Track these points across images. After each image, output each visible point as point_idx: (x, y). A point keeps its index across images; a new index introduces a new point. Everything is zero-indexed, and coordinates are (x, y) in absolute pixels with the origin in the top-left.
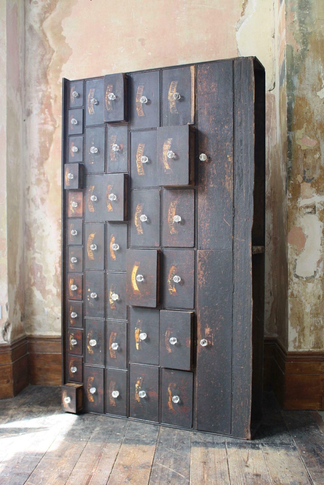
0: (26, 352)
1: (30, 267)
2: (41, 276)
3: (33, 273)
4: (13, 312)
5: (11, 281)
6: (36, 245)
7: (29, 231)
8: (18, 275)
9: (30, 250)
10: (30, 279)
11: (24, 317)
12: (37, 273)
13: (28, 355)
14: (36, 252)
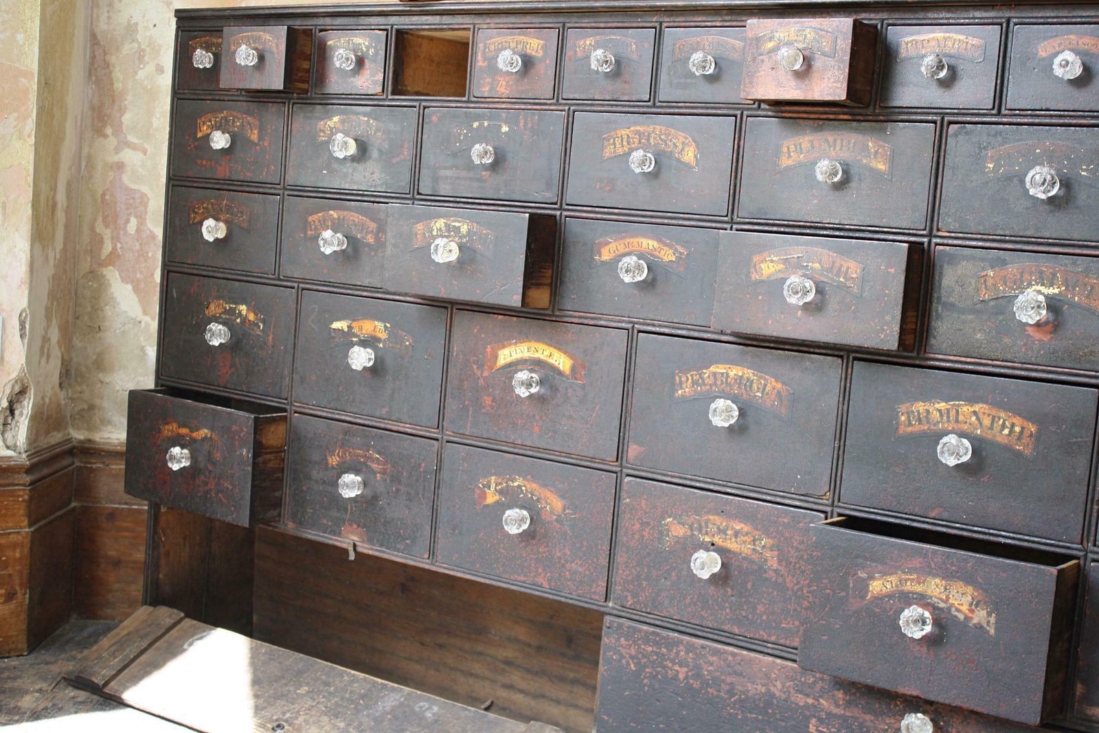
0: (70, 503)
1: (103, 195)
2: (138, 231)
3: (112, 220)
4: (38, 351)
5: (40, 236)
6: (127, 118)
7: (107, 65)
8: (61, 216)
9: (106, 136)
10: (98, 241)
11: (69, 375)
12: (128, 221)
13: (74, 509)
14: (128, 145)
